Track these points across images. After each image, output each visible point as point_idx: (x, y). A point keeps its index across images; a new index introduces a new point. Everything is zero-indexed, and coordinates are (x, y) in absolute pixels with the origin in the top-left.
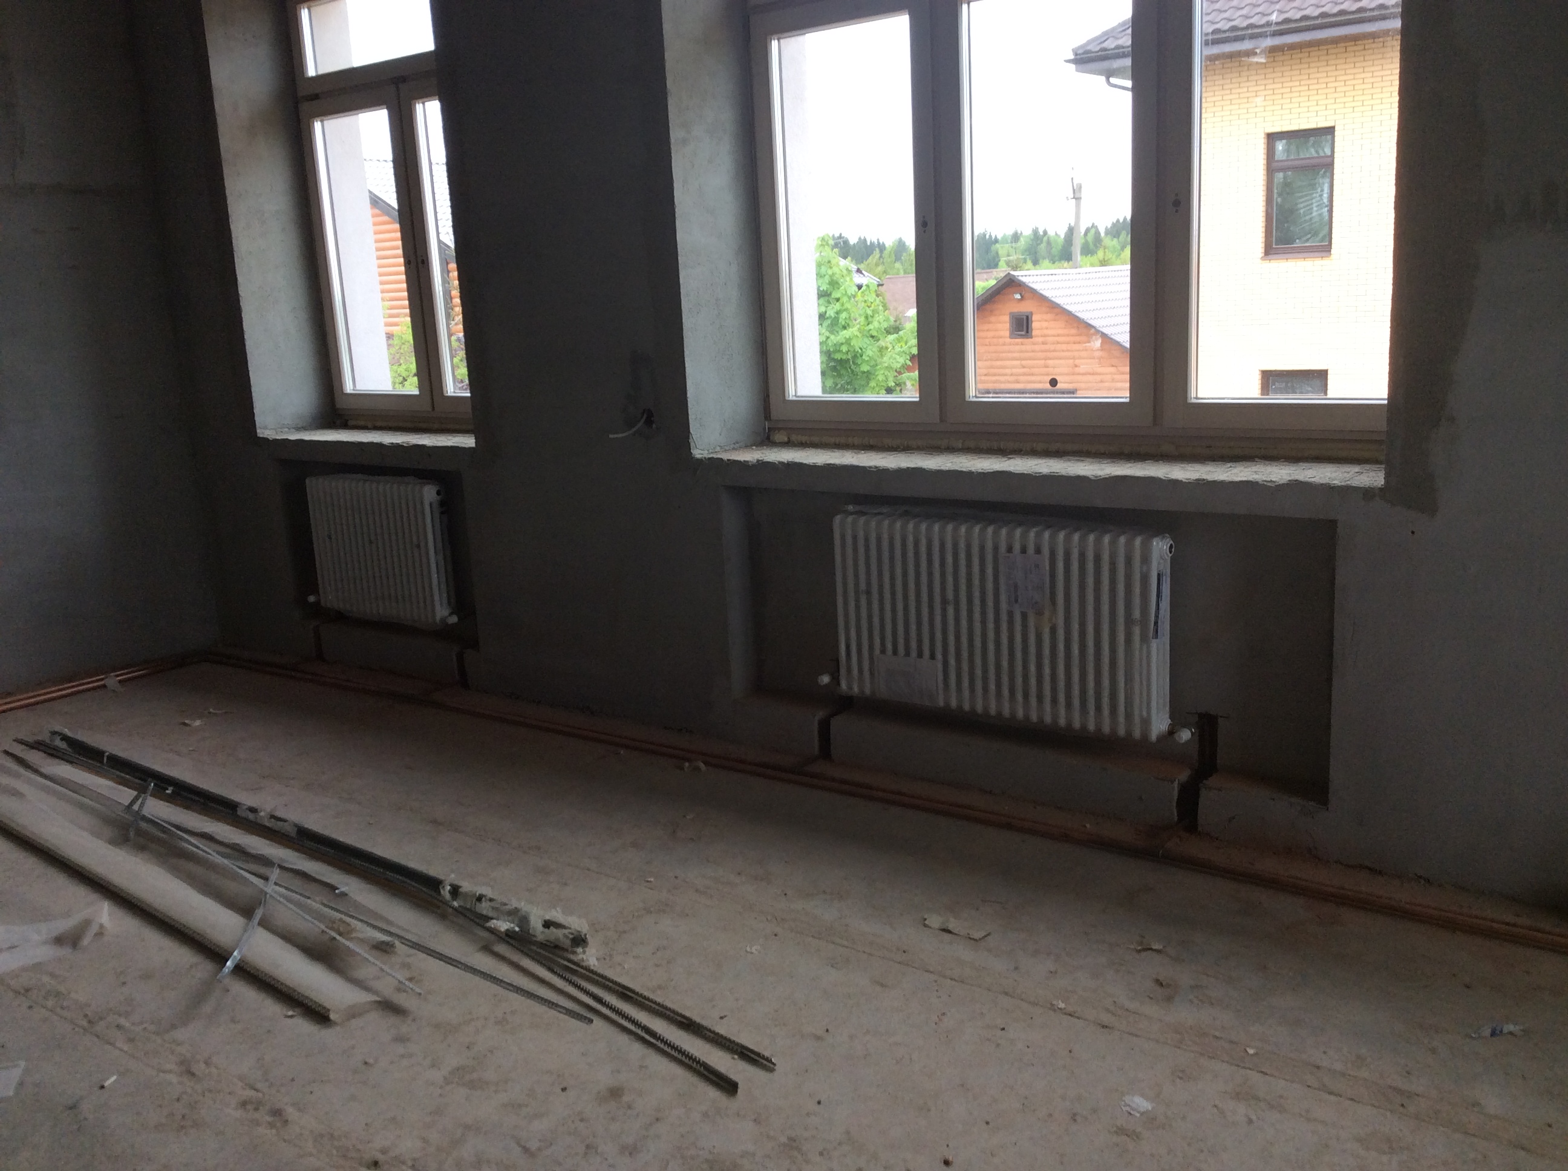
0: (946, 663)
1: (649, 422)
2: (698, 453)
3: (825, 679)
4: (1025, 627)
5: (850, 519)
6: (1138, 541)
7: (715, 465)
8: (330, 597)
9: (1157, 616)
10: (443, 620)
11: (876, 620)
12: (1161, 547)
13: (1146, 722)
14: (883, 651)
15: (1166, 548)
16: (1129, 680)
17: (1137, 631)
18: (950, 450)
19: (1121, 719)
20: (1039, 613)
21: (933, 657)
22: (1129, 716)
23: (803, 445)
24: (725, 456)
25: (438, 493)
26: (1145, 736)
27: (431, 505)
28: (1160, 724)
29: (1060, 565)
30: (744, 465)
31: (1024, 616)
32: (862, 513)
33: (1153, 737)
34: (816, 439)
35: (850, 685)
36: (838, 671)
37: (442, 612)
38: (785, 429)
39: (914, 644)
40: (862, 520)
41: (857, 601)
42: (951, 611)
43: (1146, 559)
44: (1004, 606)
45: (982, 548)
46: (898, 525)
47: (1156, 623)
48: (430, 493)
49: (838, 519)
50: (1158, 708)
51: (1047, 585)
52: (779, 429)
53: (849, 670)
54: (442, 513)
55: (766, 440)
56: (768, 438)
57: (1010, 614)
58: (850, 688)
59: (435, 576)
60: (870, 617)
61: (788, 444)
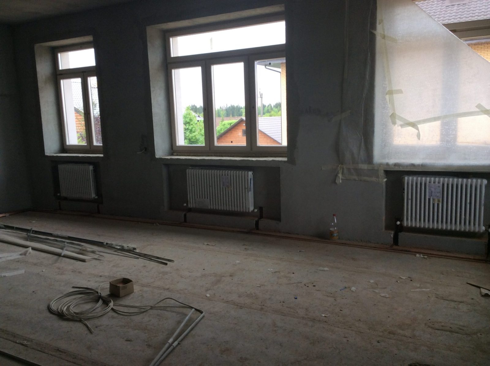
0: (210, 199)
1: (146, 150)
2: (157, 157)
3: (185, 205)
4: (226, 190)
5: (190, 170)
6: (246, 172)
7: (161, 159)
8: (64, 194)
9: (250, 187)
10: (94, 197)
11: (196, 191)
12: (250, 173)
13: (249, 208)
14: (197, 198)
15: (251, 174)
16: (245, 200)
17: (247, 190)
18: (211, 156)
19: (244, 208)
20: (228, 188)
21: (207, 198)
22: (246, 207)
23: (180, 155)
24: (163, 158)
25: (93, 167)
26: (249, 211)
27: (91, 170)
28: (251, 209)
29: (232, 178)
30: (167, 159)
31: (225, 188)
32: (193, 169)
33: (250, 211)
34: (183, 154)
35: (191, 205)
36: (188, 203)
37: (93, 196)
38: (176, 152)
39: (204, 196)
40: (192, 170)
41: (192, 187)
42: (211, 188)
43: (248, 176)
44: (221, 187)
45: (217, 175)
46: (200, 171)
47: (250, 188)
48: (91, 168)
49: (187, 170)
50: (251, 206)
51: (230, 182)
52: (175, 152)
53: (190, 202)
54: (94, 172)
55: (172, 155)
56: (172, 154)
57: (223, 188)
58: (190, 206)
59: (92, 187)
60: (194, 190)
61: (177, 155)
